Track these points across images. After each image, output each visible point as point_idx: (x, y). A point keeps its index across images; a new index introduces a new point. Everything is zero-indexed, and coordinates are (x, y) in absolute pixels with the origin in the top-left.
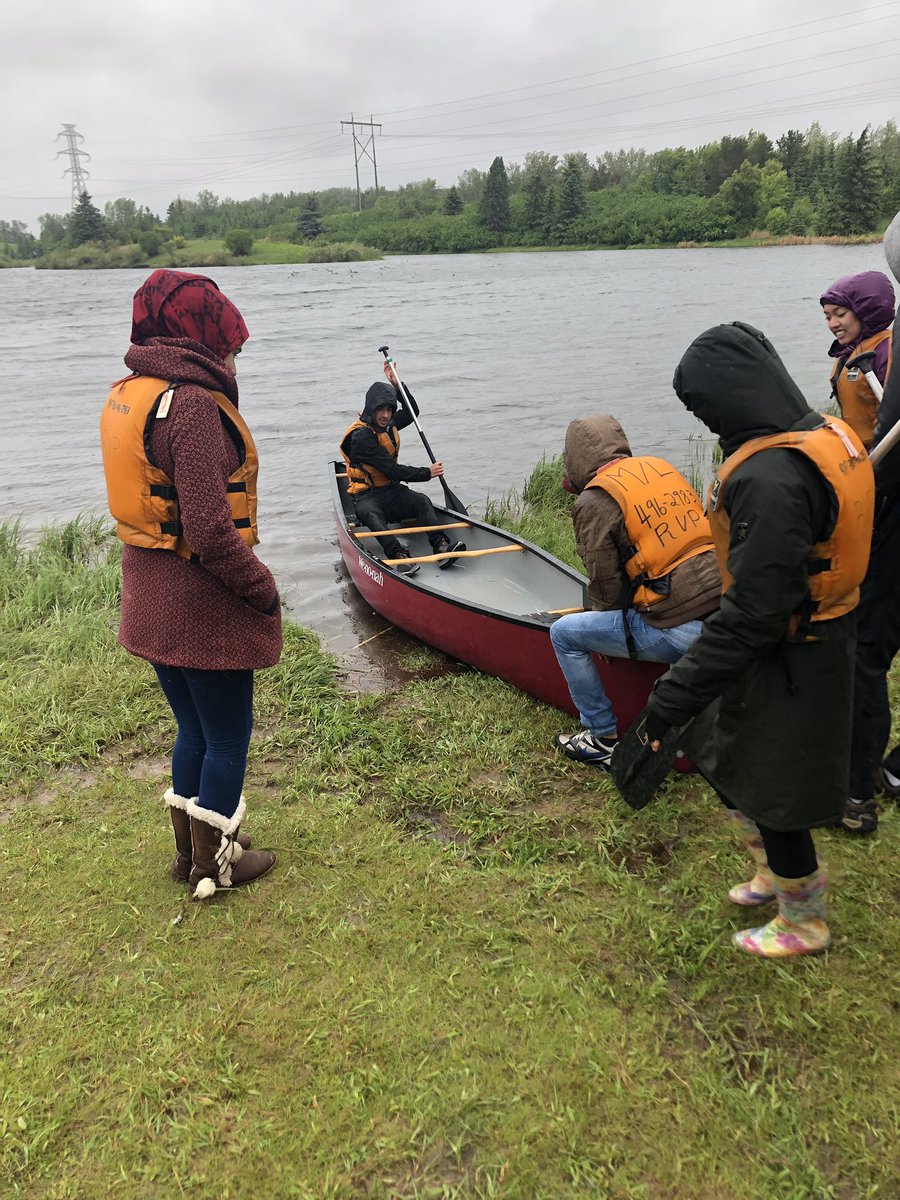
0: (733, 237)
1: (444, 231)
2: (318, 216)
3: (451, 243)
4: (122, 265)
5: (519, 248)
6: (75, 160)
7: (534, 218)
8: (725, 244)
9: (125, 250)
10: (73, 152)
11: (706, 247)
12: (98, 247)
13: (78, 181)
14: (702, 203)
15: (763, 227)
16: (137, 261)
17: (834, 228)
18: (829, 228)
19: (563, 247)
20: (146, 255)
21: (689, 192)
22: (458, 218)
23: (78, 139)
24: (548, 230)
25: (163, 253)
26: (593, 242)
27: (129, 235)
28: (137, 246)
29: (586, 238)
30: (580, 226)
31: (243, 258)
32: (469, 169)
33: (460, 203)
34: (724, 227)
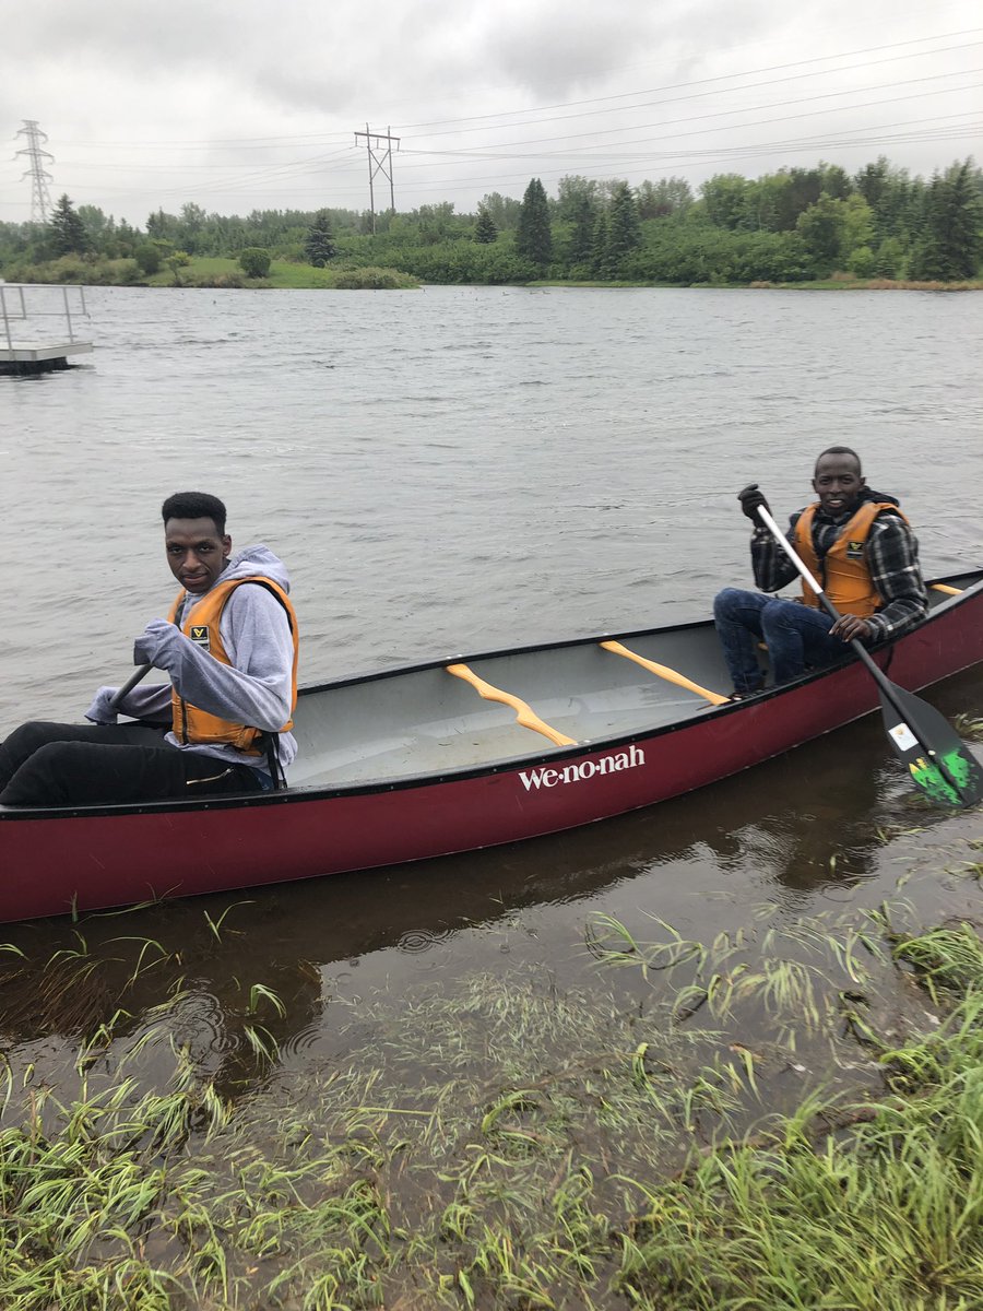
0: (812, 278)
1: (478, 261)
2: (329, 237)
3: (486, 274)
4: (113, 282)
5: (564, 283)
6: (36, 162)
7: (581, 249)
8: (804, 286)
9: (119, 264)
10: (35, 153)
11: (783, 288)
12: (83, 260)
13: (39, 185)
14: (776, 240)
15: (845, 270)
16: (132, 278)
17: (931, 273)
18: (923, 273)
19: (616, 282)
20: (142, 272)
21: (757, 227)
22: (491, 246)
23: (41, 138)
24: (598, 264)
25: (163, 270)
26: (651, 278)
27: (118, 248)
28: (131, 262)
29: (642, 273)
30: (634, 259)
31: (261, 280)
32: (490, 193)
33: (493, 229)
34: (802, 266)
